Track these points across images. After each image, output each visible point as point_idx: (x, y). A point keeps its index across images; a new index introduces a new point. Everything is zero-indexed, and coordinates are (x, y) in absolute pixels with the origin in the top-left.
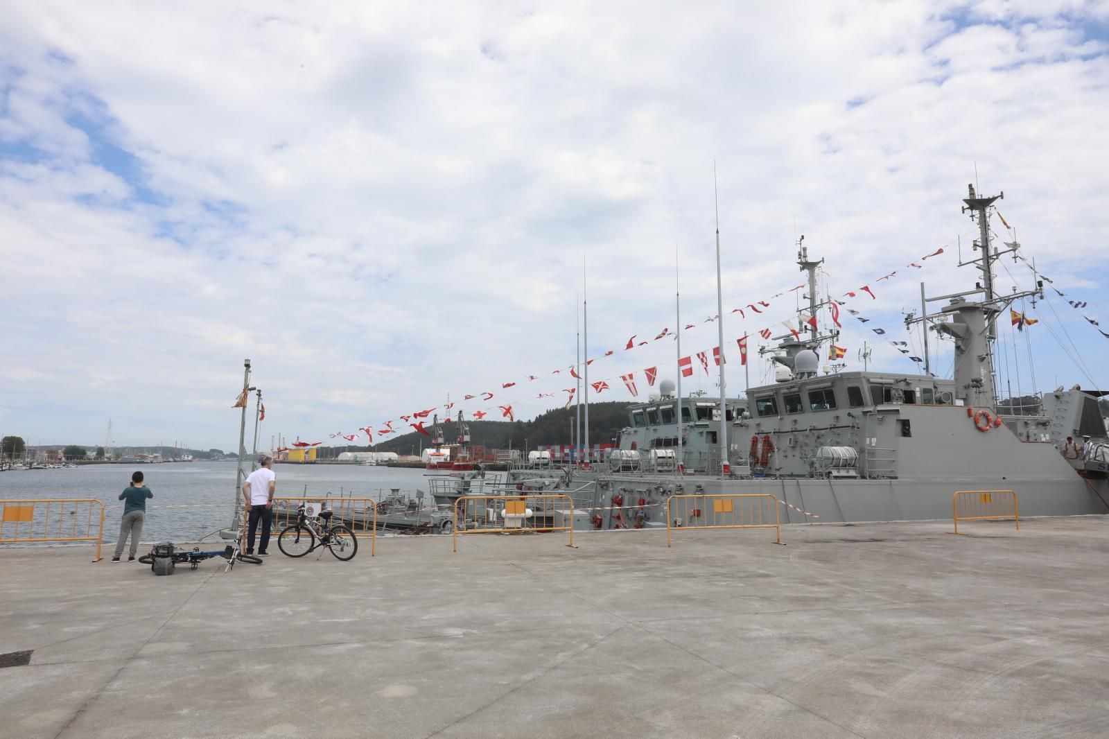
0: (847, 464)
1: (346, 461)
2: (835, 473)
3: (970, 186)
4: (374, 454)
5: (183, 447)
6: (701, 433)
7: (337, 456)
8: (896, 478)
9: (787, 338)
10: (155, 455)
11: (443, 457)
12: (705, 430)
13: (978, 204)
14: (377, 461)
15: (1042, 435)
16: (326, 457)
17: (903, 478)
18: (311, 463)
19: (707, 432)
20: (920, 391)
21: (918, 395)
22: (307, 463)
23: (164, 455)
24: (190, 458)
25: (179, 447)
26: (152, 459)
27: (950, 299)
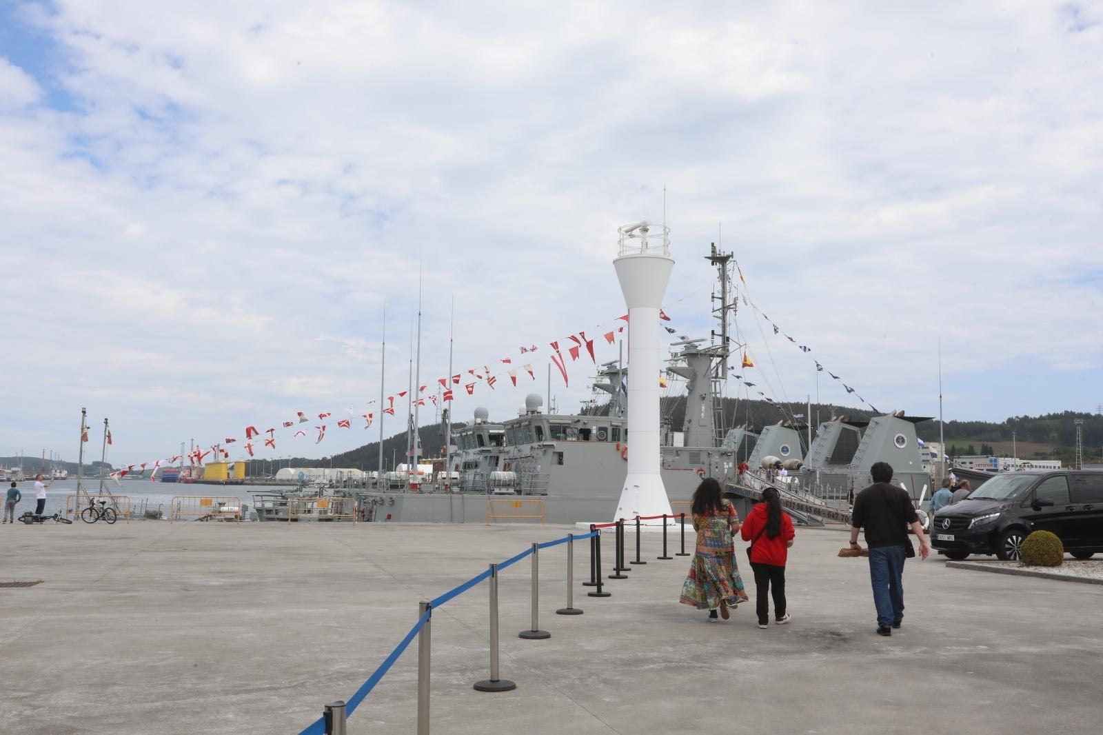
0: (507, 484)
1: (288, 480)
2: (497, 490)
3: (713, 244)
4: (327, 471)
5: (53, 459)
6: (486, 457)
7: (275, 473)
8: (546, 495)
9: (610, 365)
10: (14, 469)
11: (420, 477)
12: (489, 455)
13: (720, 260)
14: (331, 481)
15: (725, 463)
16: (260, 474)
17: (551, 495)
18: (237, 483)
19: (491, 457)
20: (596, 429)
21: (594, 431)
22: (231, 483)
23: (25, 470)
24: (64, 473)
25: (47, 457)
26: (9, 476)
27: (685, 345)
